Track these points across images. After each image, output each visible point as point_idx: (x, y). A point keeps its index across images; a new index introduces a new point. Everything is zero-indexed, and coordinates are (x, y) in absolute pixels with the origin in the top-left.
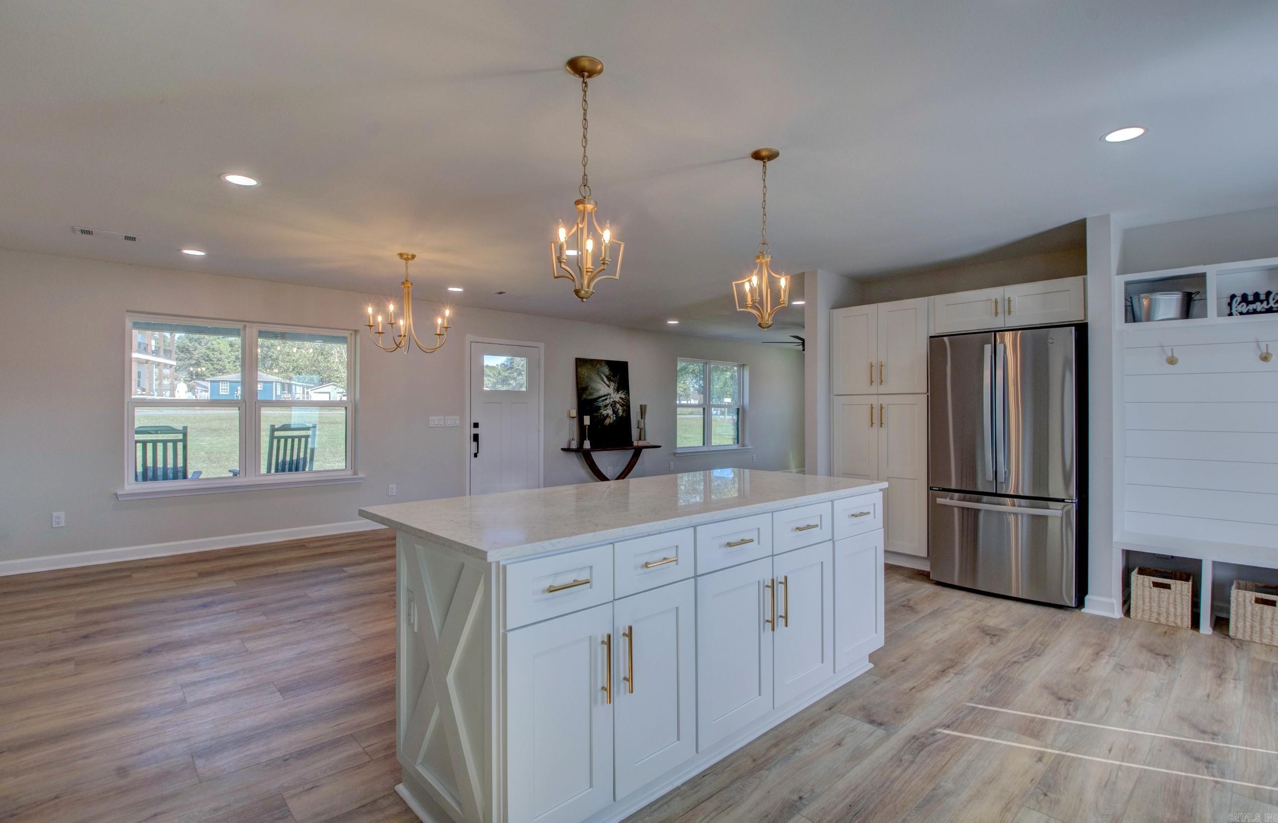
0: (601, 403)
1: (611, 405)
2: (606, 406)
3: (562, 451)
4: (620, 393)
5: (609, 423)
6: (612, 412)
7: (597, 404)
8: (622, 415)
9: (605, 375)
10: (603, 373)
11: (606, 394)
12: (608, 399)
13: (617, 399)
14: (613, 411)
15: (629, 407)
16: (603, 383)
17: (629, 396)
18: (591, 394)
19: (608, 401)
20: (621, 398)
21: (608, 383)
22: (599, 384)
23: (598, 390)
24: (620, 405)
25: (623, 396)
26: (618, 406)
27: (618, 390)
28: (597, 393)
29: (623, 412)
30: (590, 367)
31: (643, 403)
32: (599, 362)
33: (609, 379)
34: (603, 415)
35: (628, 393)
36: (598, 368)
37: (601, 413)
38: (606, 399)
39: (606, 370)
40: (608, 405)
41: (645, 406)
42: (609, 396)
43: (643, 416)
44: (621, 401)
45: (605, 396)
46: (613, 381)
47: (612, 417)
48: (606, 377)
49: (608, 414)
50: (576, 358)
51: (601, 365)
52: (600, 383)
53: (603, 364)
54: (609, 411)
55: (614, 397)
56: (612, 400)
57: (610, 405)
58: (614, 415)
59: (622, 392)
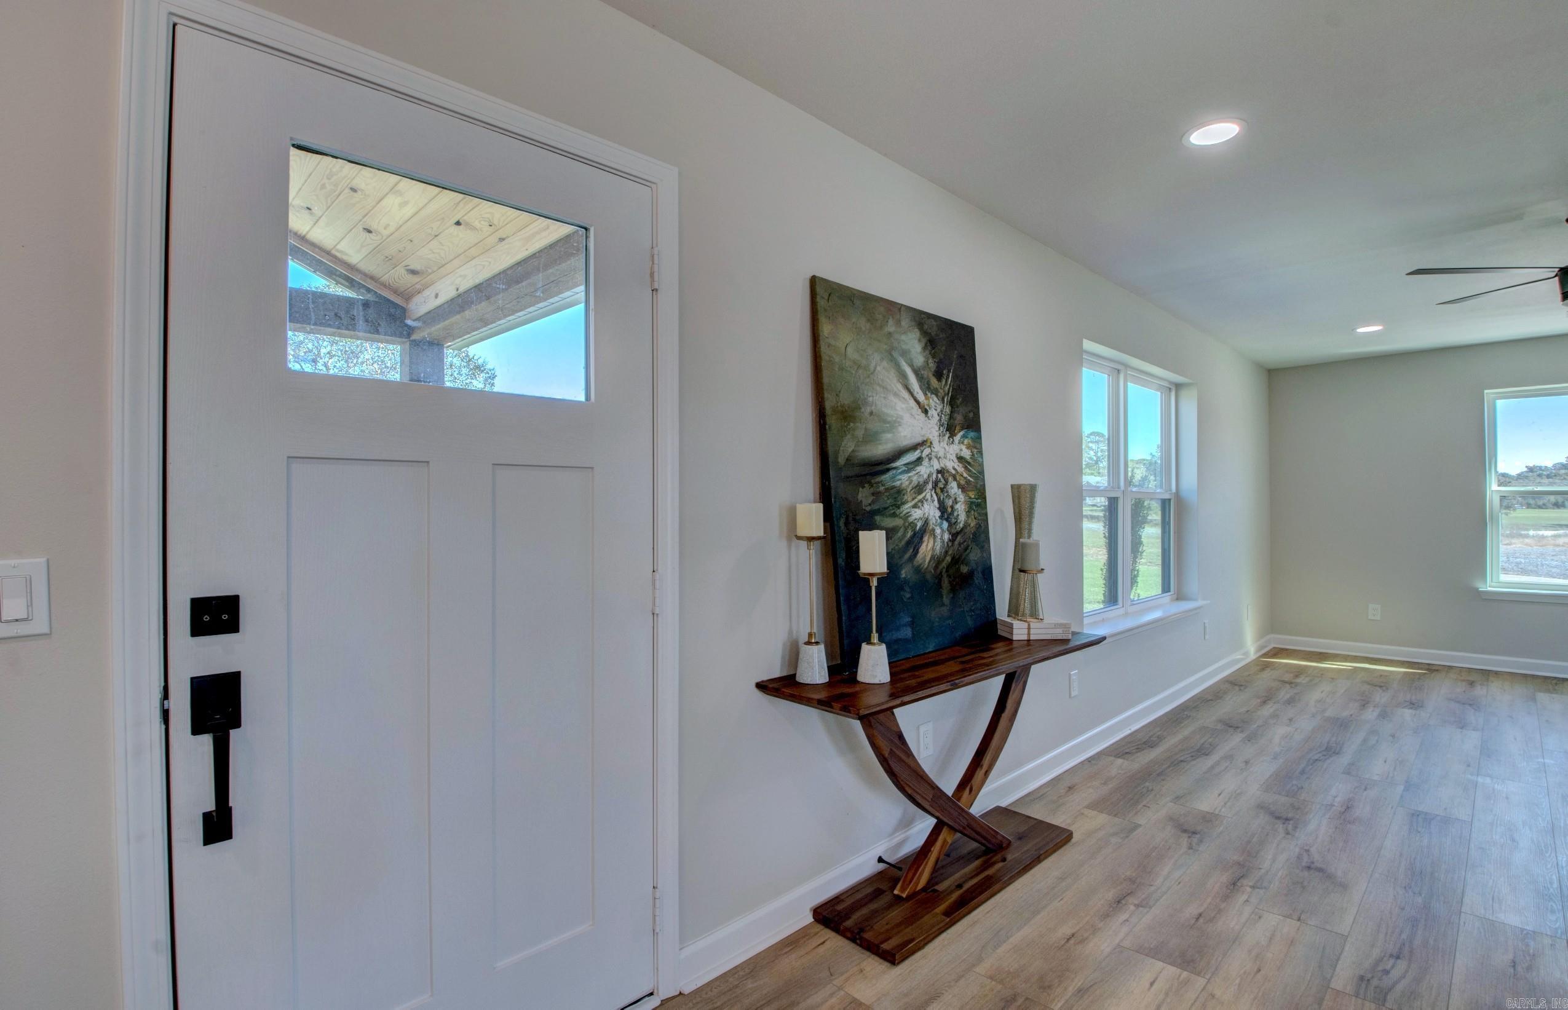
0: (904, 477)
1: (936, 484)
2: (919, 489)
3: (758, 694)
4: (957, 438)
5: (933, 557)
6: (938, 514)
7: (893, 478)
8: (966, 525)
9: (911, 366)
10: (904, 353)
11: (919, 440)
12: (925, 462)
13: (951, 464)
14: (942, 508)
15: (982, 494)
16: (905, 394)
17: (981, 452)
18: (871, 437)
19: (924, 470)
20: (960, 459)
21: (921, 397)
22: (891, 398)
23: (893, 425)
24: (959, 486)
25: (966, 454)
26: (953, 488)
27: (950, 429)
28: (889, 436)
29: (968, 512)
30: (863, 323)
31: (1024, 479)
32: (892, 308)
33: (927, 388)
34: (913, 525)
35: (976, 444)
36: (890, 333)
37: (908, 515)
38: (919, 461)
39: (913, 344)
40: (926, 482)
41: (1033, 488)
42: (927, 451)
43: (1025, 525)
44: (960, 469)
45: (914, 448)
46: (935, 392)
47: (938, 531)
48: (917, 372)
49: (926, 522)
50: (814, 281)
51: (898, 323)
52: (896, 395)
53: (905, 322)
54: (930, 510)
55: (941, 454)
56: (937, 466)
57: (930, 486)
58: (945, 525)
59: (964, 437)
